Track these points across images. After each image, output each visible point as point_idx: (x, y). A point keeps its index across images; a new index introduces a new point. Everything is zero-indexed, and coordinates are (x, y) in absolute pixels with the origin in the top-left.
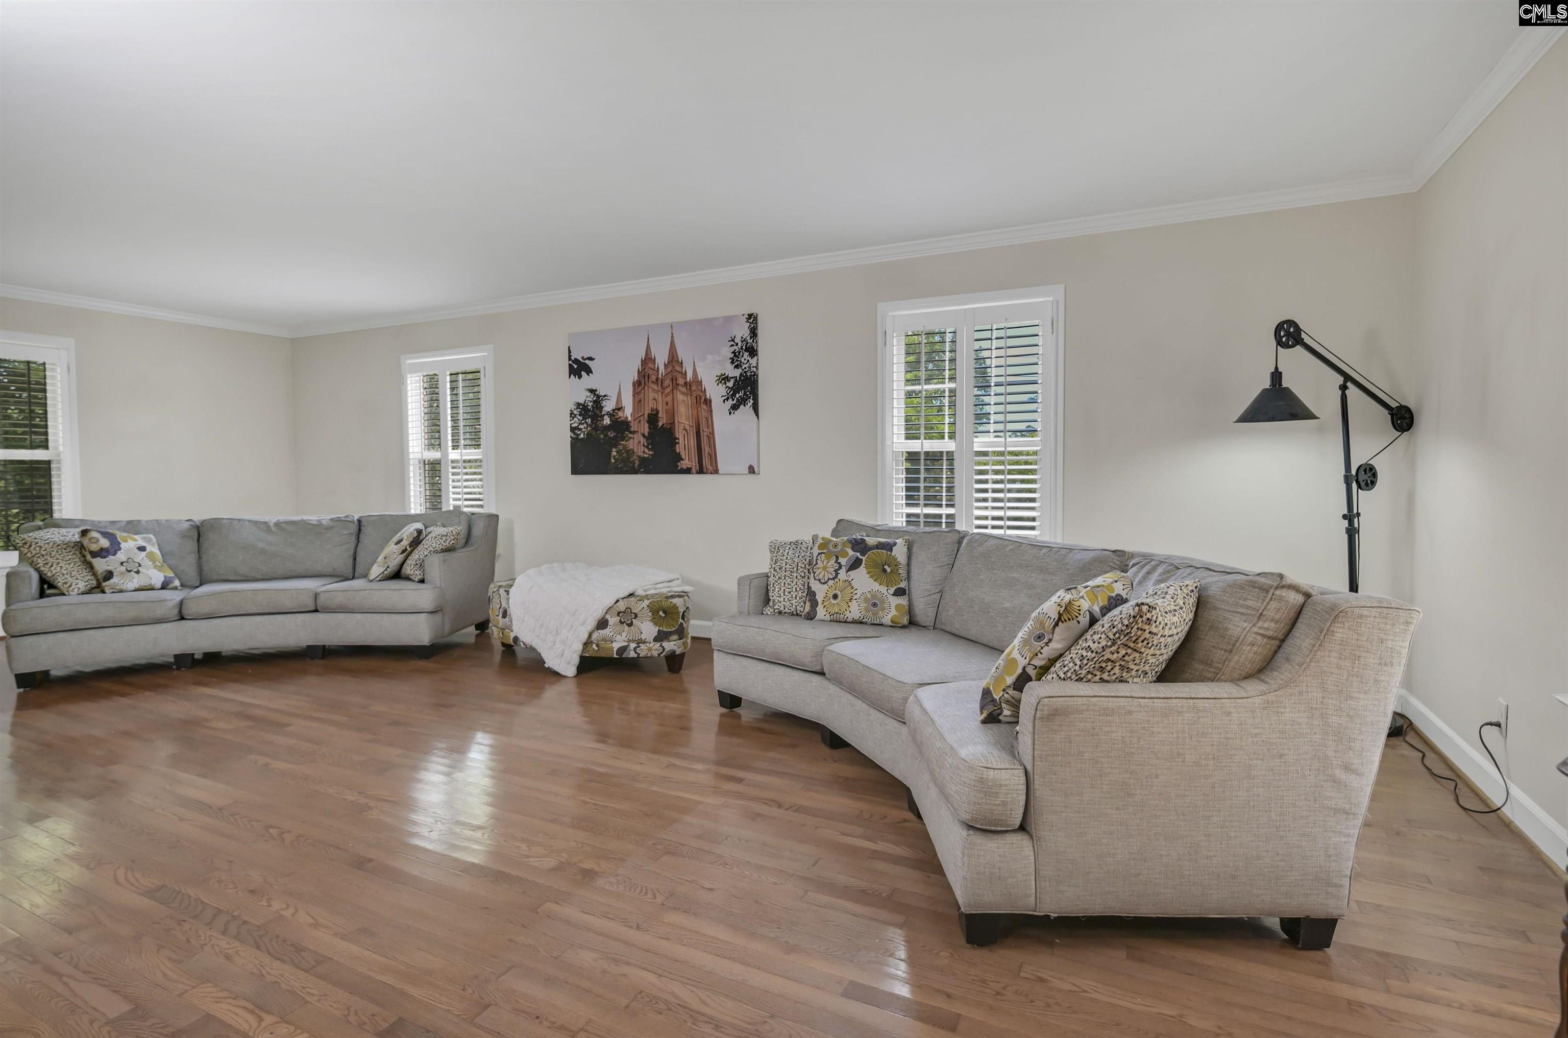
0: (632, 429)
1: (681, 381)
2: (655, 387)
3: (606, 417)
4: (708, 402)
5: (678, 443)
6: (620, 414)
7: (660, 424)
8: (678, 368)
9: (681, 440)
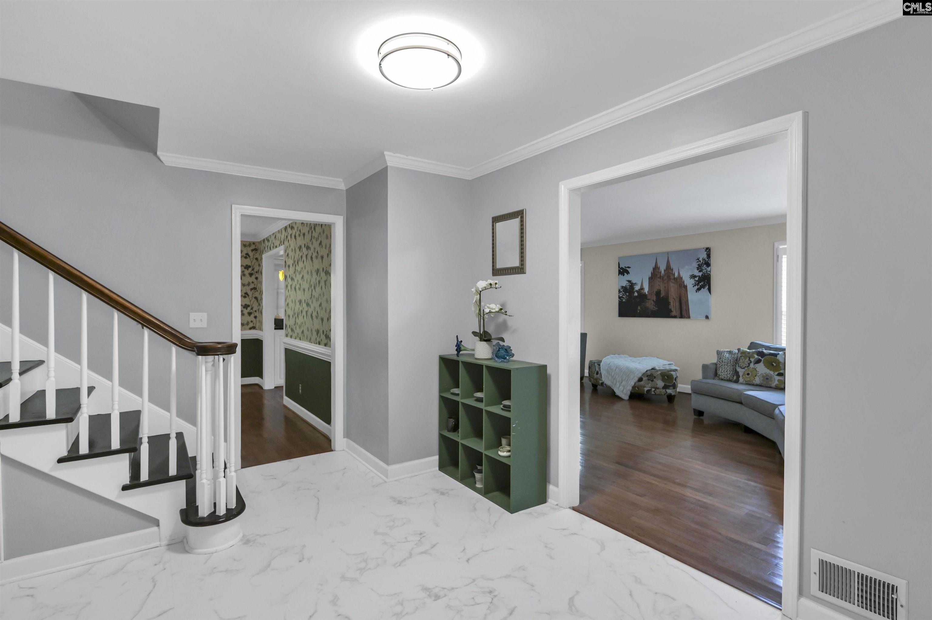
0: (648, 298)
1: (672, 277)
2: (659, 280)
3: (636, 293)
4: (686, 287)
5: (670, 305)
6: (642, 291)
7: (662, 296)
8: (671, 272)
9: (672, 304)
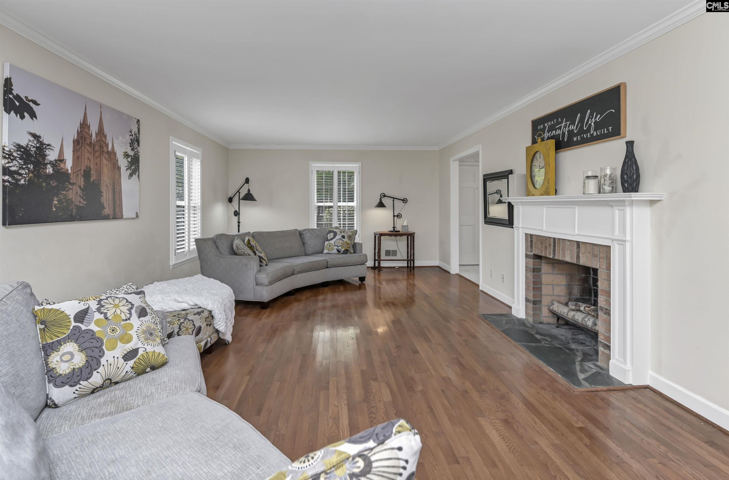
0: (72, 181)
1: (105, 149)
2: (88, 148)
3: (49, 166)
4: (119, 168)
5: (103, 196)
6: (62, 165)
7: (92, 180)
8: (104, 139)
9: (104, 194)
